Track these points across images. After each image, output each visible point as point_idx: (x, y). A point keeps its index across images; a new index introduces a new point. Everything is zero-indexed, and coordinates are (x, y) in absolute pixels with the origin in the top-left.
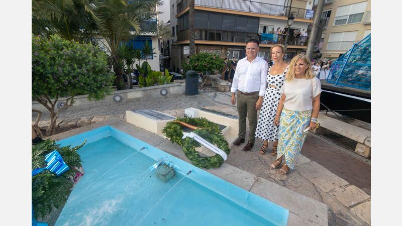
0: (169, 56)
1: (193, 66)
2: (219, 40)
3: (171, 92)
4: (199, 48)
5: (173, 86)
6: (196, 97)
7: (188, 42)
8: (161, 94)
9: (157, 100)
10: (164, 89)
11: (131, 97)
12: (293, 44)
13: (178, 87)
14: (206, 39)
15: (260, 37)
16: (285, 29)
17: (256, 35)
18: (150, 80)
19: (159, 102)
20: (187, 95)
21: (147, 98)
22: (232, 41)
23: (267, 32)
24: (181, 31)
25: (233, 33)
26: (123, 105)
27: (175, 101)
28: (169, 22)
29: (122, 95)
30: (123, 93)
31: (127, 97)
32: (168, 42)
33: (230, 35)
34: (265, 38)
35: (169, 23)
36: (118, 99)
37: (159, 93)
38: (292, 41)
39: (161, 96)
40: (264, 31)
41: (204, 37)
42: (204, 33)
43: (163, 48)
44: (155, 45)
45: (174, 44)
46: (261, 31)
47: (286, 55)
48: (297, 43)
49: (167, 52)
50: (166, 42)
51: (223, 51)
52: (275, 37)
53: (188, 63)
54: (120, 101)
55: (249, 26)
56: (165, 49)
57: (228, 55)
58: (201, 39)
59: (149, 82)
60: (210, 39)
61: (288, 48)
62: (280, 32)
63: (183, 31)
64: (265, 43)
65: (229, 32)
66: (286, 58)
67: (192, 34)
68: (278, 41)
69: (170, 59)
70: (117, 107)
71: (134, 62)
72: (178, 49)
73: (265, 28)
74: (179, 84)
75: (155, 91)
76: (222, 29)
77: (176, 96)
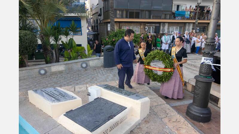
0: (98, 32)
1: (111, 41)
2: (138, 17)
3: (91, 65)
4: (121, 25)
5: (92, 60)
6: (112, 69)
7: (109, 21)
8: (82, 67)
9: (78, 73)
10: (84, 62)
11: (54, 71)
12: (204, 19)
13: (97, 60)
14: (127, 17)
15: (174, 14)
16: (196, 6)
17: (170, 13)
18: (74, 54)
19: (78, 74)
20: (105, 67)
21: (69, 71)
22: (150, 18)
23: (180, 10)
24: (106, 11)
25: (150, 12)
26: (47, 77)
27: (93, 73)
28: (98, 4)
29: (46, 68)
30: (47, 67)
31: (51, 70)
32: (97, 20)
33: (147, 13)
34: (179, 15)
35: (98, 6)
36: (43, 72)
37: (80, 66)
38: (202, 16)
39: (81, 69)
40: (178, 9)
41: (124, 15)
42: (125, 13)
43: (93, 25)
44: (84, 24)
45: (101, 22)
46: (174, 9)
47: (198, 28)
48: (207, 18)
49: (96, 29)
50: (96, 21)
51: (142, 27)
52: (187, 14)
53: (107, 39)
54: (44, 74)
55: (164, 5)
56: (94, 26)
57: (146, 30)
58: (122, 17)
59: (73, 55)
60: (130, 17)
61: (198, 23)
62: (192, 9)
63: (107, 11)
64: (178, 19)
65: (146, 10)
66: (198, 31)
67: (112, 14)
68: (190, 17)
69: (98, 34)
70: (41, 79)
71: (60, 39)
72: (104, 26)
73: (178, 6)
74: (98, 57)
75: (77, 64)
76: (140, 9)
77: (95, 68)
